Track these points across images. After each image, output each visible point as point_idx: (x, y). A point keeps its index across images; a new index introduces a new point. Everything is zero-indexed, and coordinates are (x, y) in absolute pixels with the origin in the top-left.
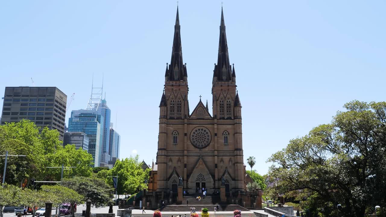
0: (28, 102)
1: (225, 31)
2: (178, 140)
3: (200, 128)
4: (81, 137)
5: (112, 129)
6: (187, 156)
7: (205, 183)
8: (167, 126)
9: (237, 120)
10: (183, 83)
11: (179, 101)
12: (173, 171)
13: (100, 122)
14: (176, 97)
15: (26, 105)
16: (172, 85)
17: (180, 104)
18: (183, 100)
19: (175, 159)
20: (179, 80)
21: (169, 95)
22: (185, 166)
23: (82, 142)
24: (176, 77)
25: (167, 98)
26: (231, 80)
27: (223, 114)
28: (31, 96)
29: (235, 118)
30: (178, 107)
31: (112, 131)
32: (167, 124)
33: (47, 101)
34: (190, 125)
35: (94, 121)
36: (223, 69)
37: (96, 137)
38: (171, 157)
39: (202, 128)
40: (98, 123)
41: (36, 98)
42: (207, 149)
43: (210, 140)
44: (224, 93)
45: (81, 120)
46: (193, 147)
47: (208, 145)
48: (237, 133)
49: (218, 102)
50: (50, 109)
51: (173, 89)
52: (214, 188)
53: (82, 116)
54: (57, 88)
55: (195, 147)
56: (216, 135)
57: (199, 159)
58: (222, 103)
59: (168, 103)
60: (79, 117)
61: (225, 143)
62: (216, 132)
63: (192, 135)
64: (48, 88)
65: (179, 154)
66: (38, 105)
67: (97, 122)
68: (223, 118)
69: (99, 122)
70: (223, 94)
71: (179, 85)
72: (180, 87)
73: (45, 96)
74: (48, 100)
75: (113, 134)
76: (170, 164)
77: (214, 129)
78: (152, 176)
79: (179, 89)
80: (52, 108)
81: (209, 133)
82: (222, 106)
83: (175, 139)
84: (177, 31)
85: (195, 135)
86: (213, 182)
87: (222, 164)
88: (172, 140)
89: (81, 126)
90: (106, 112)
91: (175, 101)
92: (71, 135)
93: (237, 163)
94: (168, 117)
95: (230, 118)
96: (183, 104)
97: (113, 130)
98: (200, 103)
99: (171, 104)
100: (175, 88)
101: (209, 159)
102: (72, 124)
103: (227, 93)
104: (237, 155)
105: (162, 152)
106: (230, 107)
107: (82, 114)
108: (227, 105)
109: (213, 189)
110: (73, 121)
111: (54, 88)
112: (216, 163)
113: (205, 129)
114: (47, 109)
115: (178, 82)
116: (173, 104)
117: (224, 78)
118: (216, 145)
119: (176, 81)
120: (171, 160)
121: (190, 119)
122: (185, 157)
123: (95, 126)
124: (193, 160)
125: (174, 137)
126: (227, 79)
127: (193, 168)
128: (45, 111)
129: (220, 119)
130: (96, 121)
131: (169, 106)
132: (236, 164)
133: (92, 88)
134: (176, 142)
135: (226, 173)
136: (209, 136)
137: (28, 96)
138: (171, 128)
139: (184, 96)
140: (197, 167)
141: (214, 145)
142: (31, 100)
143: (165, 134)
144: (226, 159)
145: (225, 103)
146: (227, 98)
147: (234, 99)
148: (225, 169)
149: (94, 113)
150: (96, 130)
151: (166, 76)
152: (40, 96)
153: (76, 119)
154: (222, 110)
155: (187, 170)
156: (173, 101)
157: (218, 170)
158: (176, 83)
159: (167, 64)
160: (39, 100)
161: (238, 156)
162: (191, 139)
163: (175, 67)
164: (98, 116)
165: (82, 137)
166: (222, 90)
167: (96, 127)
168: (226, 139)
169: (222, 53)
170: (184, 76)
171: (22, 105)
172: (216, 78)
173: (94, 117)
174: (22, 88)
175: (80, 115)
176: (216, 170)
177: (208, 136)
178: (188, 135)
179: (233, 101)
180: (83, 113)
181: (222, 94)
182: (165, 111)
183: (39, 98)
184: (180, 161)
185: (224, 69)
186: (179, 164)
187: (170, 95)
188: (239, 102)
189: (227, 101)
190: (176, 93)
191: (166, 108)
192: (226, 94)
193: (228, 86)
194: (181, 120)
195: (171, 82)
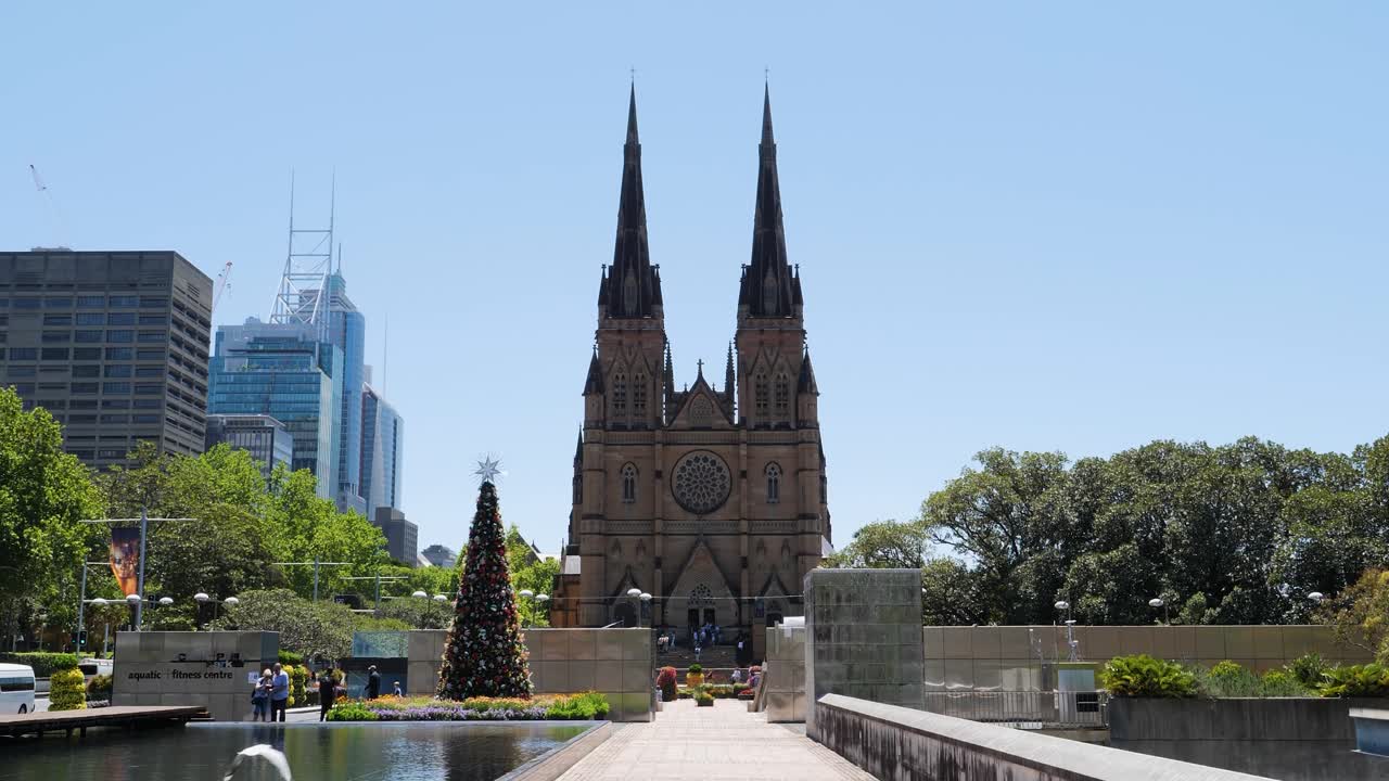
0: (73, 310)
1: (775, 160)
2: (636, 490)
3: (698, 454)
4: (263, 435)
5: (370, 393)
6: (664, 535)
7: (712, 611)
8: (605, 451)
9: (805, 431)
10: (650, 323)
11: (640, 375)
12: (625, 577)
13: (329, 373)
14: (630, 367)
15: (65, 319)
16: (620, 332)
17: (643, 386)
18: (652, 373)
19: (629, 544)
20: (638, 315)
21: (611, 359)
22: (658, 563)
23: (268, 453)
24: (630, 307)
25: (605, 369)
26: (789, 315)
27: (765, 414)
28: (83, 287)
29: (798, 428)
30: (637, 394)
31: (371, 400)
32: (606, 445)
33: (143, 306)
34: (672, 447)
35: (305, 370)
36: (766, 281)
37: (316, 430)
38: (620, 538)
39: (705, 454)
40: (323, 376)
41: (102, 293)
42: (718, 516)
43: (727, 491)
44: (768, 352)
45: (255, 365)
46: (679, 507)
47: (722, 504)
48: (803, 470)
49: (752, 379)
50: (156, 337)
51: (620, 343)
52: (739, 624)
53: (261, 347)
54: (178, 255)
55: (685, 507)
56: (744, 474)
57: (697, 543)
58: (762, 381)
59: (609, 382)
60: (249, 352)
61: (770, 497)
62: (744, 468)
63: (675, 474)
64: (145, 257)
65: (642, 530)
66: (112, 319)
67: (319, 373)
68: (767, 427)
69: (326, 373)
70: (766, 357)
71: (640, 331)
72: (644, 335)
73: (133, 286)
74: (145, 302)
75: (375, 411)
76: (615, 556)
77: (738, 456)
78: (561, 589)
79: (640, 343)
80: (163, 333)
81: (725, 469)
82: (762, 391)
83: (629, 487)
84: (631, 162)
85: (685, 475)
86: (734, 609)
87: (760, 558)
88: (622, 490)
89: (259, 388)
90: (346, 324)
91: (627, 375)
92: (224, 428)
93: (804, 554)
94: (609, 425)
95: (784, 426)
96: (650, 386)
97: (374, 398)
98: (700, 383)
99: (617, 387)
100: (626, 341)
101: (724, 544)
102: (224, 380)
103: (778, 355)
104: (803, 533)
105: (592, 524)
106: (786, 394)
107: (257, 340)
108: (779, 386)
109: (736, 626)
110: (225, 370)
111: (170, 257)
112: (743, 555)
113: (714, 457)
114: (144, 336)
115: (635, 322)
116: (623, 387)
117: (770, 306)
118: (744, 506)
119: (629, 318)
120: (617, 547)
121: (671, 428)
122: (658, 539)
123: (313, 387)
124: (680, 545)
125: (627, 481)
126: (778, 310)
127: (681, 569)
128: (136, 344)
129: (757, 428)
130: (314, 367)
131: (610, 393)
132: (800, 558)
133: (291, 232)
134: (632, 497)
135: (774, 583)
136: (725, 477)
137: (68, 286)
138: (617, 456)
139: (654, 364)
140: (690, 567)
141: (739, 502)
142: (82, 301)
143: (602, 474)
144: (774, 543)
145: (772, 380)
146: (776, 367)
147: (798, 368)
148: (768, 572)
149: (304, 337)
150: (318, 402)
151: (601, 303)
152: (116, 286)
153: (237, 361)
154: (762, 403)
155: (663, 574)
156: (623, 377)
157: (749, 574)
158: (630, 325)
159: (604, 267)
160: (113, 301)
161: (807, 536)
162: (674, 486)
163: (625, 276)
164: (320, 349)
165: (269, 435)
166: (762, 343)
167: (318, 392)
168: (773, 485)
169: (766, 230)
170: (653, 303)
171: (48, 320)
172: (746, 307)
173: (307, 351)
174: (44, 256)
175: (249, 343)
176: (745, 573)
177: (723, 477)
178: (666, 476)
179: (794, 374)
180: (261, 339)
181: (761, 354)
182: (599, 408)
183: (112, 294)
184: (644, 548)
185: (770, 281)
186: (641, 557)
187: (614, 361)
188: (811, 381)
189: (779, 377)
190: (630, 354)
191: (602, 397)
192: (775, 355)
193: (781, 331)
194: (646, 433)
195: (615, 322)
